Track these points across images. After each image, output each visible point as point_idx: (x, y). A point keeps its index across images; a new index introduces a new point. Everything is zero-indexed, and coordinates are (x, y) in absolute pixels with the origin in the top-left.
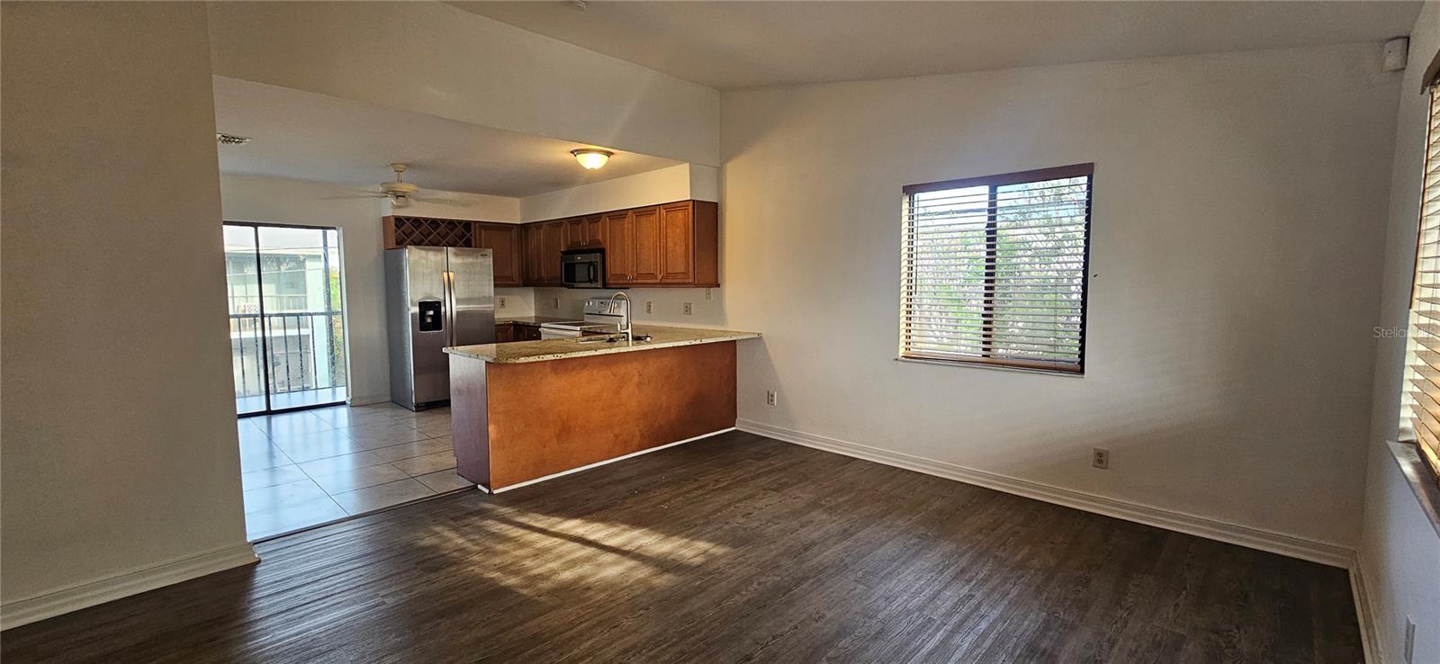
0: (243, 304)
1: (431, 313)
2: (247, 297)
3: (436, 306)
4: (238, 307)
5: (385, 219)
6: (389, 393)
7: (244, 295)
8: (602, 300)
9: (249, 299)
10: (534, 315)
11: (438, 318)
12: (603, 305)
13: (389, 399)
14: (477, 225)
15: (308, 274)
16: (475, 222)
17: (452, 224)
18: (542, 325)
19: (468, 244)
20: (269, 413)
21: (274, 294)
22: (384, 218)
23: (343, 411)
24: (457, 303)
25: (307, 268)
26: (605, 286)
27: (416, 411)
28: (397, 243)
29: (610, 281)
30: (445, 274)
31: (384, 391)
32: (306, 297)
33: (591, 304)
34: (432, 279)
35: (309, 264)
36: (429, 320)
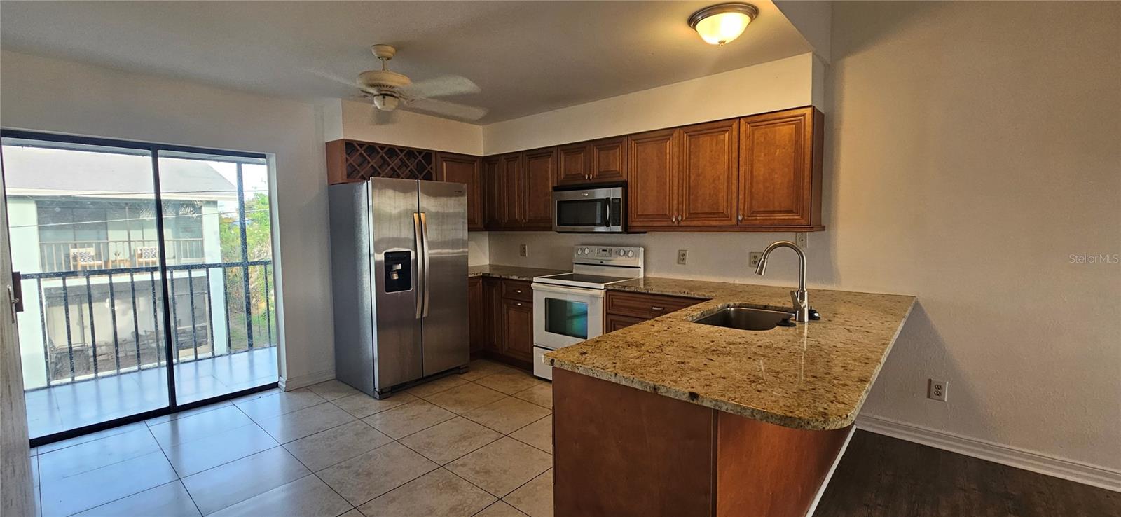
0: (139, 248)
1: (399, 267)
2: (143, 242)
3: (404, 258)
4: (134, 251)
5: (330, 146)
6: (333, 371)
7: (141, 239)
8: (604, 248)
9: (145, 243)
10: (488, 263)
11: (405, 274)
12: (607, 253)
13: (333, 376)
14: (438, 156)
15: (205, 219)
16: (436, 151)
17: (411, 153)
18: (535, 279)
19: (428, 177)
20: (173, 409)
21: (172, 239)
22: (327, 143)
23: (274, 397)
24: (430, 248)
25: (204, 213)
26: (627, 230)
27: (380, 399)
28: (349, 175)
29: (633, 224)
30: (416, 215)
31: (326, 366)
32: (202, 241)
33: (587, 251)
34: (400, 223)
35: (205, 210)
36: (395, 277)
